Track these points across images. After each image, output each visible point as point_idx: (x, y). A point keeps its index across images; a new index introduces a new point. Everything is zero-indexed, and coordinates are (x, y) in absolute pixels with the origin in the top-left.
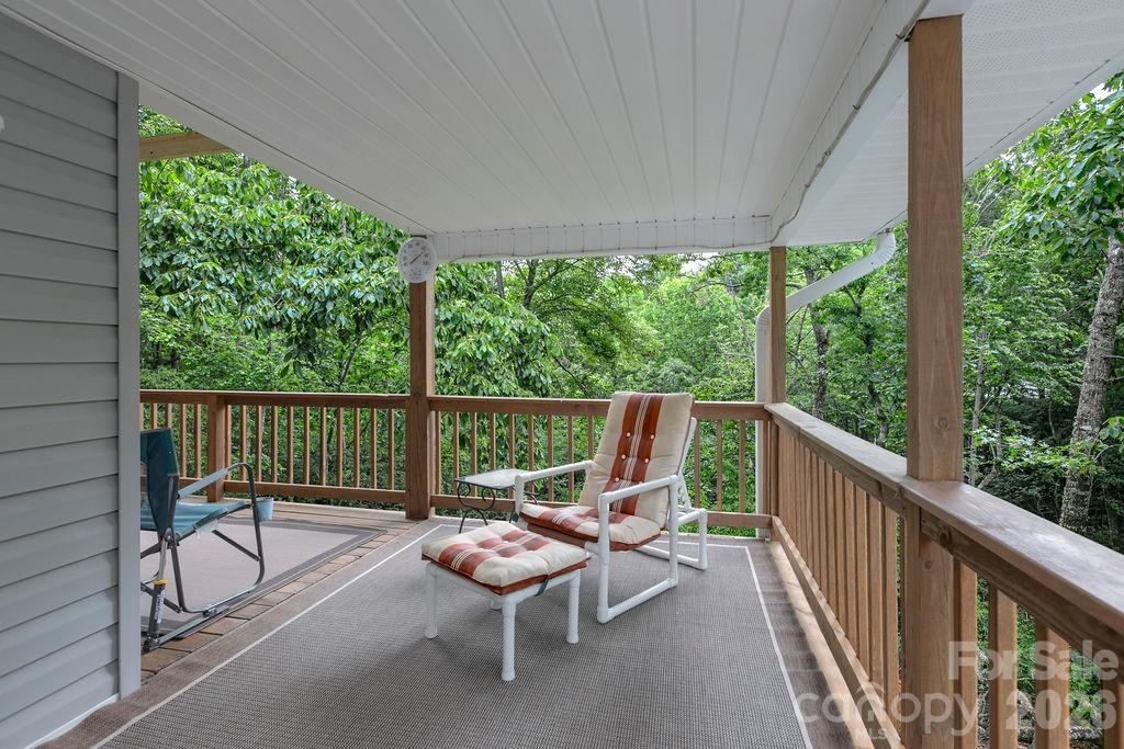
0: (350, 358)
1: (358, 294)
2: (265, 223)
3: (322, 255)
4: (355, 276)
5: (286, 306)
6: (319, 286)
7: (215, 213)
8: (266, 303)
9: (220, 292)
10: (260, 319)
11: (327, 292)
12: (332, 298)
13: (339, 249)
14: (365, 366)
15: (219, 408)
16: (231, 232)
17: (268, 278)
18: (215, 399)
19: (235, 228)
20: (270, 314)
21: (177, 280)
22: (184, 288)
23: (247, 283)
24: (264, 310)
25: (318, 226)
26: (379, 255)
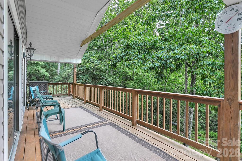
0: (168, 78)
1: (178, 56)
2: (149, 41)
3: (165, 47)
4: (176, 51)
5: (155, 63)
6: (165, 55)
7: (137, 40)
8: (150, 62)
9: (138, 60)
10: (148, 67)
11: (168, 57)
12: (169, 59)
13: (170, 44)
14: (171, 80)
15: (135, 95)
16: (141, 44)
17: (150, 55)
18: (134, 91)
19: (142, 43)
20: (151, 65)
21: (129, 58)
22: (130, 60)
23: (145, 58)
24: (149, 64)
25: (163, 40)
26: (183, 44)
